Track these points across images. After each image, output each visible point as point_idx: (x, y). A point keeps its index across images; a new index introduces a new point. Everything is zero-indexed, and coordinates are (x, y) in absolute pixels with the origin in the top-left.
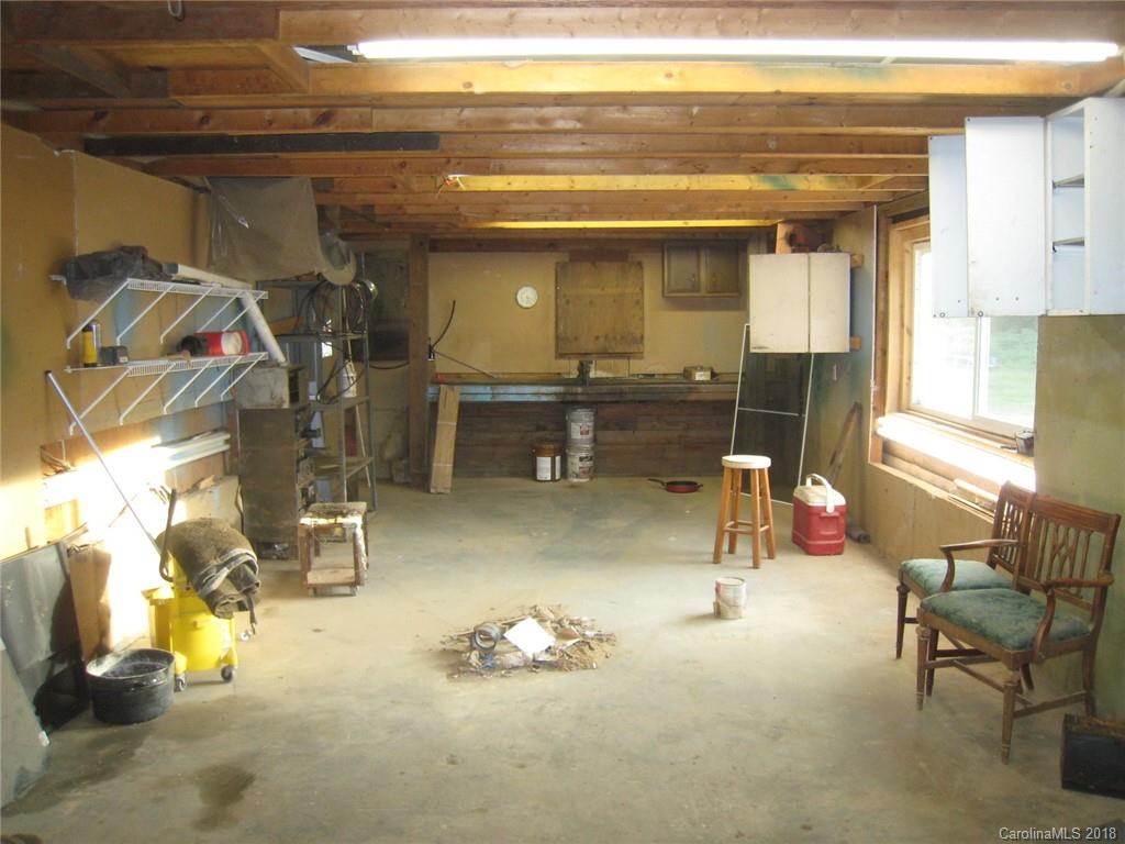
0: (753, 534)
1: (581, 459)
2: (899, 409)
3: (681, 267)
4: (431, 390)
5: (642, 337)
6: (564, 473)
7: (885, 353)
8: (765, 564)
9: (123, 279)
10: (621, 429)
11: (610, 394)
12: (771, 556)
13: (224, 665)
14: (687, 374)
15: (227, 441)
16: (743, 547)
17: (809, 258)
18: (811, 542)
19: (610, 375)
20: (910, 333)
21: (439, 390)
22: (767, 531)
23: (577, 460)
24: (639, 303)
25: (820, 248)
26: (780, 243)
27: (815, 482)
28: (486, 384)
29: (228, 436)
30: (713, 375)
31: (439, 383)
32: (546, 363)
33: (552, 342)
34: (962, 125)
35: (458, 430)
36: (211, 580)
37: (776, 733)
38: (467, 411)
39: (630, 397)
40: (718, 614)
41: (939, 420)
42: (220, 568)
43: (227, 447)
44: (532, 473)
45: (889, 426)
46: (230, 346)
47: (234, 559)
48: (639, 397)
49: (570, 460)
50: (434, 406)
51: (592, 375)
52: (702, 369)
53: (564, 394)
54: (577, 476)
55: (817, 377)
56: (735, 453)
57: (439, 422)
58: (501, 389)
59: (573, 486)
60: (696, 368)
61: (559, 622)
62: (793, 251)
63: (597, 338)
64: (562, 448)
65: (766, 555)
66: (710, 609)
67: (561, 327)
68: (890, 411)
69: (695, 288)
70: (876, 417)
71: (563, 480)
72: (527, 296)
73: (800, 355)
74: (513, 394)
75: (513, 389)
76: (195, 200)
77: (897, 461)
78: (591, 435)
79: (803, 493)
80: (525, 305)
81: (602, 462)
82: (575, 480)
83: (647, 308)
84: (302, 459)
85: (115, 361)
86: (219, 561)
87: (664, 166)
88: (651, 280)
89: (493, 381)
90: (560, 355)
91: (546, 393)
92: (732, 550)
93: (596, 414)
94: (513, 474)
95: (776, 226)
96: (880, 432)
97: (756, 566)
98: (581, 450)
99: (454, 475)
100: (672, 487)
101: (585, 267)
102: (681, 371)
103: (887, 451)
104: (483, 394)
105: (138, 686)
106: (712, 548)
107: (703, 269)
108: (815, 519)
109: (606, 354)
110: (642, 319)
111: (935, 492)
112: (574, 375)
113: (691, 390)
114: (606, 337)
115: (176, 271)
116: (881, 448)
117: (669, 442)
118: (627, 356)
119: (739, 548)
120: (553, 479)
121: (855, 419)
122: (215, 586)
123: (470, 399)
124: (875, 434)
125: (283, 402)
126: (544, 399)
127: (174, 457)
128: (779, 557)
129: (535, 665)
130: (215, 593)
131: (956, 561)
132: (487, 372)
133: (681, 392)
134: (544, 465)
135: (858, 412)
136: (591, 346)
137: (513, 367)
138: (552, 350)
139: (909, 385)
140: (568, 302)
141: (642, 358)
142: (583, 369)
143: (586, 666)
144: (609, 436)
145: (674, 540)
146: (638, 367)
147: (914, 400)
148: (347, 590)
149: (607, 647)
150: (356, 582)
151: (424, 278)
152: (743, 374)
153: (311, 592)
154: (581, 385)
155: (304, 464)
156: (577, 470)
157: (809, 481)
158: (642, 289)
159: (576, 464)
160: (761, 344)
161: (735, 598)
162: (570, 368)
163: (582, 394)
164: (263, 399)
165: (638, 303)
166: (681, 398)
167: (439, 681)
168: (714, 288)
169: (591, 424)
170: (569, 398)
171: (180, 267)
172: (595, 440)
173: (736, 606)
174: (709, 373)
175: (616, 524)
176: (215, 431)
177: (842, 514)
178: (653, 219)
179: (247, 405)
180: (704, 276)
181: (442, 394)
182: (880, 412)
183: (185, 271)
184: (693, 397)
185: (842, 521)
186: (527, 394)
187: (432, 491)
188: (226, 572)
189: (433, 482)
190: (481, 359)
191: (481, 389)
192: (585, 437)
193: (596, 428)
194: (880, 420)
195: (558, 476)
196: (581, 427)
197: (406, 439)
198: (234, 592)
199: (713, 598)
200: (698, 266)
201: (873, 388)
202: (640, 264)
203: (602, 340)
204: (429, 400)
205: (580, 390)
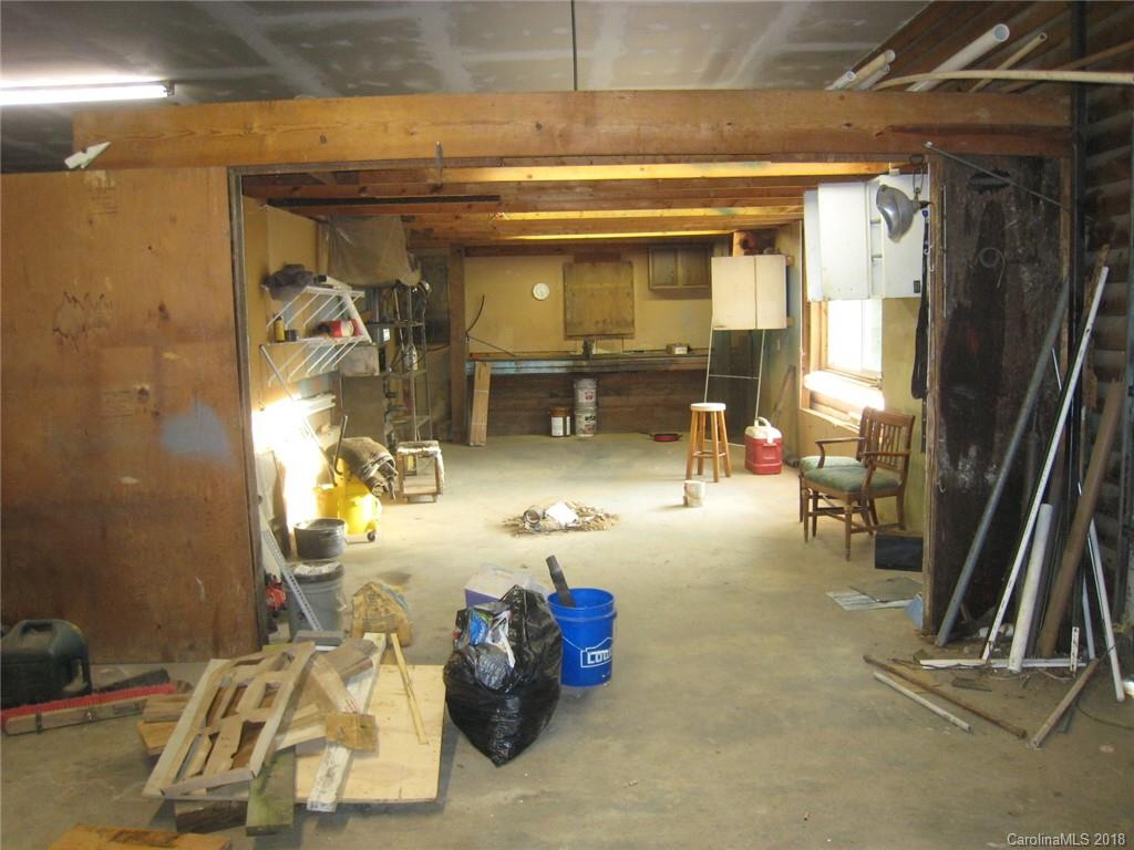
0: (714, 457)
1: (587, 419)
2: (820, 369)
3: (663, 266)
4: (468, 366)
5: (633, 322)
6: (573, 431)
7: (809, 327)
8: (723, 481)
9: (303, 286)
10: (619, 395)
11: (608, 366)
12: (728, 476)
13: (369, 531)
14: (669, 349)
15: (333, 401)
16: (708, 471)
17: (755, 260)
18: (756, 465)
19: (607, 352)
20: (826, 313)
21: (475, 365)
22: (725, 457)
23: (583, 419)
24: (630, 295)
25: (765, 251)
26: (736, 247)
27: (761, 424)
28: (512, 361)
29: (334, 397)
30: (689, 349)
31: (474, 360)
32: (556, 342)
33: (562, 326)
34: (816, 189)
35: (490, 398)
36: (369, 471)
37: (716, 552)
38: (498, 382)
39: (624, 368)
40: (686, 504)
41: (843, 374)
42: (373, 464)
43: (334, 405)
44: (548, 431)
45: (812, 381)
46: (346, 330)
47: (382, 459)
48: (631, 368)
49: (578, 420)
50: (471, 379)
51: (594, 352)
52: (680, 345)
53: (574, 367)
54: (584, 432)
55: (768, 348)
56: (708, 401)
57: (475, 391)
58: (523, 364)
59: (581, 439)
60: (675, 345)
61: (581, 510)
62: (746, 254)
63: (597, 322)
64: (571, 411)
65: (724, 474)
66: (682, 502)
67: (568, 317)
68: (814, 370)
69: (674, 281)
70: (804, 374)
71: (573, 437)
72: (541, 291)
73: (750, 331)
74: (532, 368)
75: (532, 364)
76: (317, 229)
77: (820, 406)
78: (593, 400)
79: (751, 431)
80: (539, 298)
81: (603, 422)
82: (583, 435)
83: (636, 299)
84: (387, 413)
85: (294, 339)
86: (373, 460)
87: (645, 204)
88: (639, 277)
89: (513, 358)
90: (569, 337)
91: (558, 367)
92: (700, 473)
93: (598, 384)
94: (533, 432)
95: (732, 234)
96: (807, 386)
97: (716, 481)
98: (586, 411)
99: (488, 435)
100: (658, 438)
101: (587, 265)
102: (664, 348)
103: (813, 400)
104: (509, 368)
105: (329, 534)
106: (685, 472)
107: (680, 267)
108: (760, 448)
109: (604, 335)
110: (633, 307)
111: (837, 422)
112: (580, 351)
113: (672, 362)
114: (604, 322)
115: (325, 280)
116: (808, 397)
117: (657, 405)
118: (620, 336)
119: (705, 471)
120: (565, 435)
121: (790, 376)
122: (372, 474)
123: (499, 372)
124: (804, 387)
125: (375, 371)
126: (557, 371)
127: (312, 408)
128: (733, 476)
129: (567, 529)
130: (373, 478)
131: (826, 458)
132: (510, 351)
133: (663, 363)
134: (558, 424)
135: (793, 371)
136: (593, 329)
137: (531, 347)
138: (562, 335)
139: (826, 350)
140: (573, 295)
141: (632, 338)
142: (587, 348)
143: (599, 529)
144: (608, 400)
145: (659, 468)
146: (630, 345)
147: (830, 361)
148: (430, 498)
149: (613, 521)
150: (435, 494)
151: (461, 278)
152: (712, 350)
153: (406, 500)
154: (586, 360)
155: (389, 417)
156: (583, 427)
157: (756, 423)
158: (632, 284)
159: (582, 423)
160: (722, 322)
161: (697, 493)
162: (577, 347)
163: (587, 366)
164: (360, 369)
165: (628, 294)
166: (663, 368)
167: (507, 538)
168: (689, 281)
169: (594, 391)
170: (578, 370)
171: (328, 278)
172: (597, 403)
173: (697, 498)
174: (685, 349)
175: (615, 460)
176: (325, 393)
177: (778, 444)
178: (639, 232)
179: (348, 374)
180: (681, 272)
181: (477, 370)
182: (806, 371)
183: (330, 280)
184: (673, 367)
185: (779, 449)
186: (543, 367)
187: (472, 444)
188: (377, 466)
189: (472, 437)
190: (505, 341)
191: (507, 364)
192: (589, 401)
193: (598, 394)
194: (807, 377)
195: (568, 433)
196: (586, 393)
197: (449, 406)
198: (382, 479)
199: (683, 494)
200: (676, 265)
201: (802, 353)
202: (630, 264)
203: (601, 325)
204: (467, 374)
205: (584, 363)
